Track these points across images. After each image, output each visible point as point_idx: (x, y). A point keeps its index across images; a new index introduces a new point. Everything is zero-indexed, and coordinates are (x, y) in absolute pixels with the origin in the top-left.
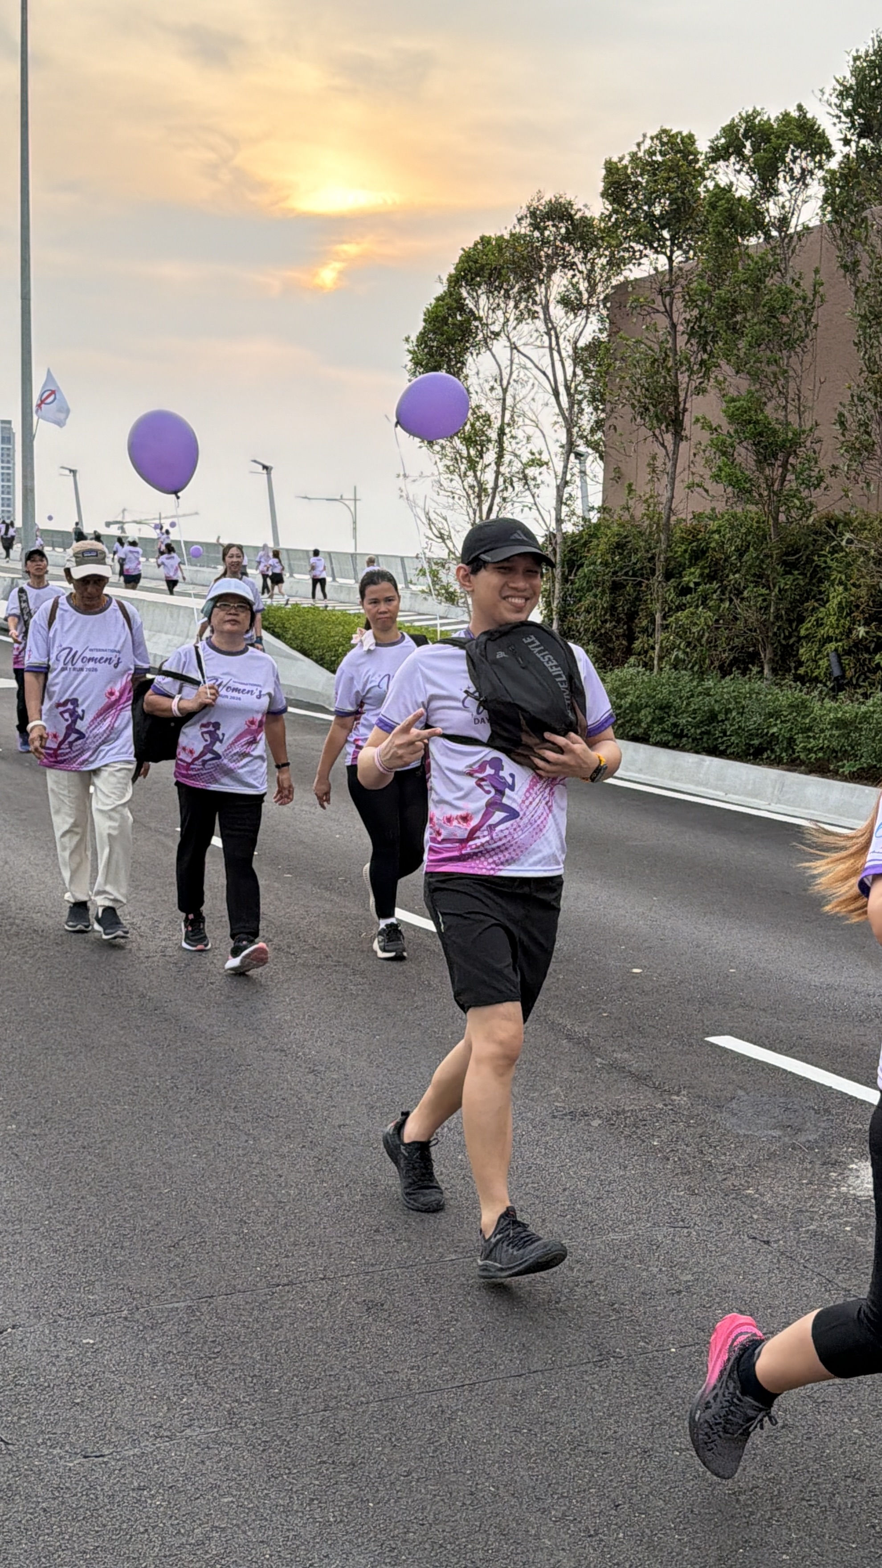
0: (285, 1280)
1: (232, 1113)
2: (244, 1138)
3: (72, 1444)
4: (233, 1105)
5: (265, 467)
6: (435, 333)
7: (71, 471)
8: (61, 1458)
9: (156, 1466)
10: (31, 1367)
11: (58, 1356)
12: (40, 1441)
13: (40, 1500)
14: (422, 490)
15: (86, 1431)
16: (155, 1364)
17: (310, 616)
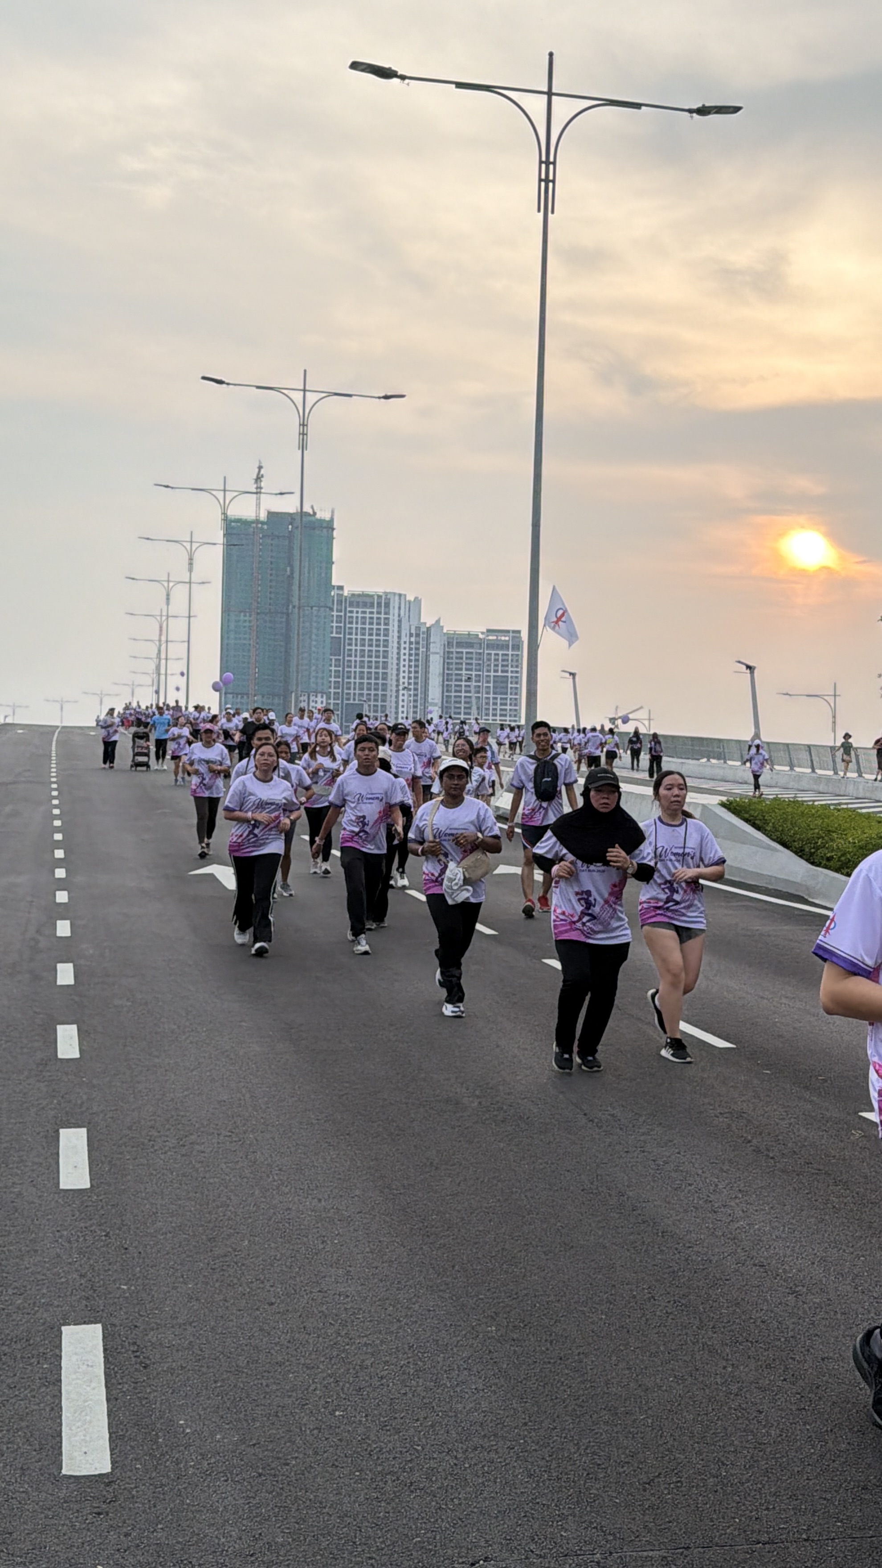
0: (765, 1537)
1: (710, 1333)
4: (711, 1324)
5: (748, 667)
7: (571, 674)
17: (790, 810)
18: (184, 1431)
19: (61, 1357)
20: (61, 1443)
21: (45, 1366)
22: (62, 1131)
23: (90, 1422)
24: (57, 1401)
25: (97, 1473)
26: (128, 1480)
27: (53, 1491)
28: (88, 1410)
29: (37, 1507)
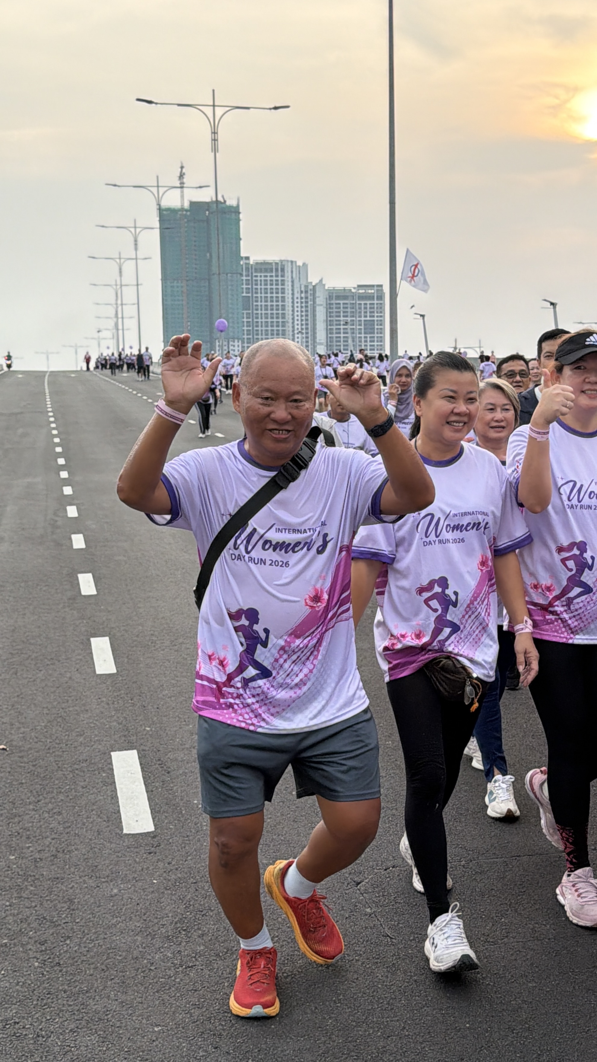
5: (552, 304)
16: (483, 896)
19: (113, 770)
20: (120, 816)
21: (104, 775)
22: (92, 640)
23: (138, 804)
24: (115, 794)
25: (146, 831)
26: (166, 835)
27: (120, 842)
28: (135, 797)
29: (111, 852)
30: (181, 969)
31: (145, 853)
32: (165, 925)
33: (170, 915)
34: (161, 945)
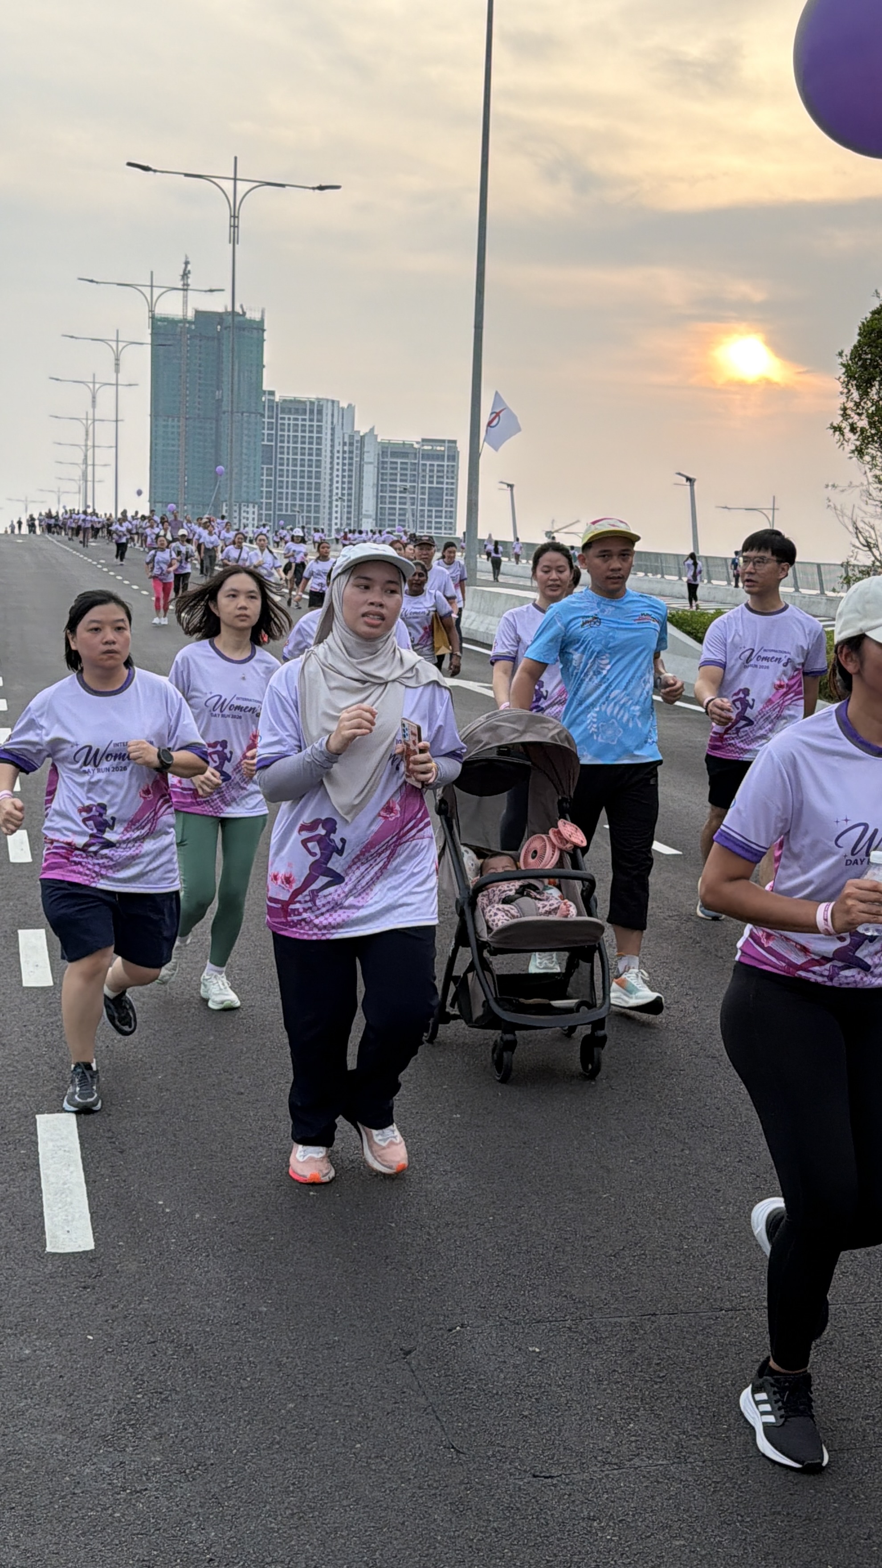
0: (728, 1305)
1: (667, 1120)
2: (681, 1147)
3: (521, 1460)
4: (667, 1111)
5: (689, 479)
6: (870, 346)
7: (509, 485)
8: (511, 1474)
9: (606, 1496)
10: (480, 1370)
11: (505, 1362)
12: (490, 1453)
13: (491, 1519)
14: (851, 500)
15: (535, 1448)
16: (600, 1382)
18: (163, 1211)
19: (37, 1144)
20: (44, 1223)
21: (23, 1152)
22: (20, 932)
23: (71, 1203)
24: (37, 1184)
25: (81, 1250)
26: (111, 1256)
27: (39, 1267)
28: (68, 1191)
29: (24, 1283)
30: (123, 1495)
31: (77, 1288)
32: (100, 1415)
33: (111, 1398)
34: (94, 1451)
